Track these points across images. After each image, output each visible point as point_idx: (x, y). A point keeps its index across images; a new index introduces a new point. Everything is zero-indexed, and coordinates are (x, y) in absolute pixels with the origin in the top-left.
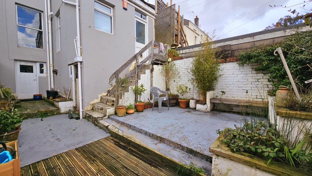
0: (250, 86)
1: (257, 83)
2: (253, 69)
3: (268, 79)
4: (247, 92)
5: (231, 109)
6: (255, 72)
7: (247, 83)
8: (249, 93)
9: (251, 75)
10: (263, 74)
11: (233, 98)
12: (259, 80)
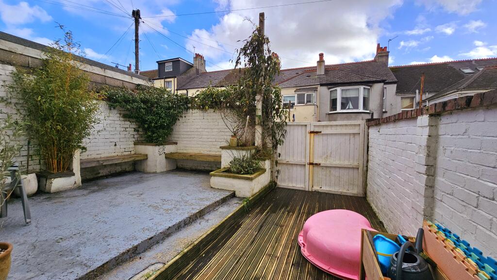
0: (118, 136)
1: (125, 133)
2: (120, 114)
3: (134, 128)
4: (115, 145)
5: (96, 174)
6: (122, 119)
7: (116, 132)
8: (118, 146)
9: (119, 122)
10: (130, 122)
11: (98, 156)
12: (127, 129)
